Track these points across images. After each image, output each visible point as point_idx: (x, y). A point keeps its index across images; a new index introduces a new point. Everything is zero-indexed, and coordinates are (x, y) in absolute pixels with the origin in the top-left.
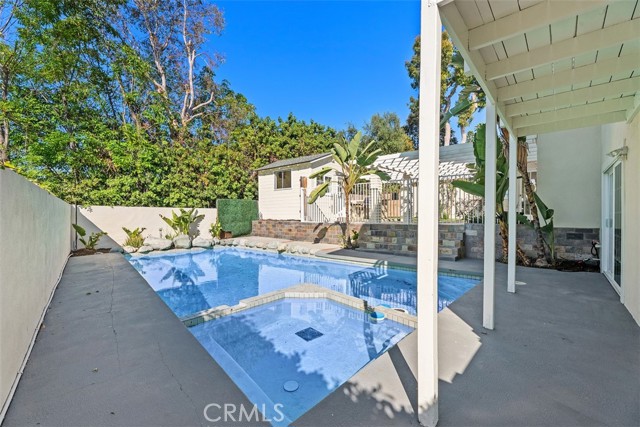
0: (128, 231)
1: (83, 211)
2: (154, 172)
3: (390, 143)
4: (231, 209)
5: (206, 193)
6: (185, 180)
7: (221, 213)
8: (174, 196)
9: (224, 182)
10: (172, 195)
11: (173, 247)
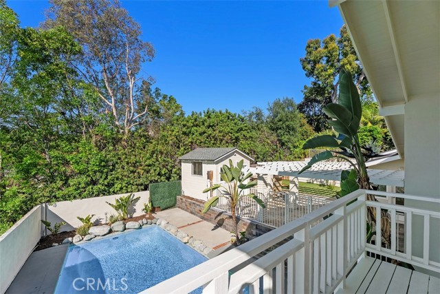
0: (81, 219)
1: (50, 208)
2: (102, 172)
3: (287, 123)
4: (160, 190)
5: (141, 181)
6: (125, 173)
7: (152, 194)
8: (117, 186)
9: (155, 170)
10: (116, 186)
11: (111, 231)
